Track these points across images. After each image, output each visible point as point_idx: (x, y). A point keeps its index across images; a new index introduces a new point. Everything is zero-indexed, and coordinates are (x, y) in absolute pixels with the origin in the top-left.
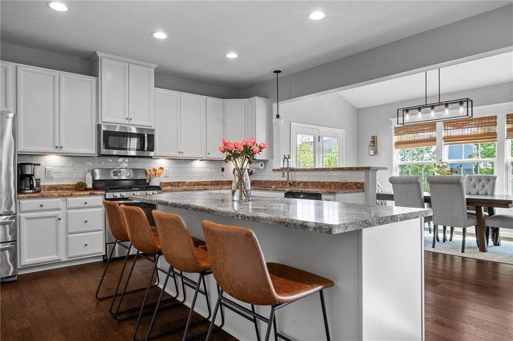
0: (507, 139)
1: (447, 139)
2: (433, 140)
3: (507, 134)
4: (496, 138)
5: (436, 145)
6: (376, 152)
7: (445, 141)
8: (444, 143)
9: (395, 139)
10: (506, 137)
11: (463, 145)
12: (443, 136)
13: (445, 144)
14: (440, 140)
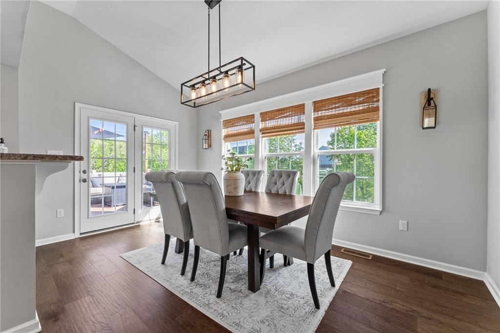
0: (314, 129)
1: (264, 131)
2: (251, 133)
3: (315, 124)
4: (304, 128)
5: (254, 138)
6: (210, 146)
7: (263, 134)
8: (261, 136)
9: (224, 132)
10: (313, 127)
11: (279, 137)
12: (260, 128)
13: (263, 137)
14: (257, 133)
